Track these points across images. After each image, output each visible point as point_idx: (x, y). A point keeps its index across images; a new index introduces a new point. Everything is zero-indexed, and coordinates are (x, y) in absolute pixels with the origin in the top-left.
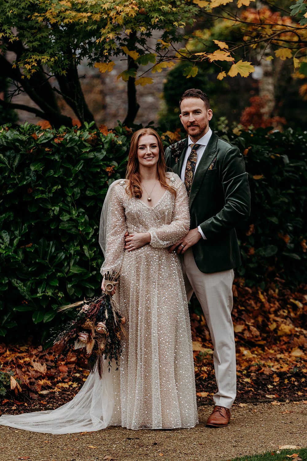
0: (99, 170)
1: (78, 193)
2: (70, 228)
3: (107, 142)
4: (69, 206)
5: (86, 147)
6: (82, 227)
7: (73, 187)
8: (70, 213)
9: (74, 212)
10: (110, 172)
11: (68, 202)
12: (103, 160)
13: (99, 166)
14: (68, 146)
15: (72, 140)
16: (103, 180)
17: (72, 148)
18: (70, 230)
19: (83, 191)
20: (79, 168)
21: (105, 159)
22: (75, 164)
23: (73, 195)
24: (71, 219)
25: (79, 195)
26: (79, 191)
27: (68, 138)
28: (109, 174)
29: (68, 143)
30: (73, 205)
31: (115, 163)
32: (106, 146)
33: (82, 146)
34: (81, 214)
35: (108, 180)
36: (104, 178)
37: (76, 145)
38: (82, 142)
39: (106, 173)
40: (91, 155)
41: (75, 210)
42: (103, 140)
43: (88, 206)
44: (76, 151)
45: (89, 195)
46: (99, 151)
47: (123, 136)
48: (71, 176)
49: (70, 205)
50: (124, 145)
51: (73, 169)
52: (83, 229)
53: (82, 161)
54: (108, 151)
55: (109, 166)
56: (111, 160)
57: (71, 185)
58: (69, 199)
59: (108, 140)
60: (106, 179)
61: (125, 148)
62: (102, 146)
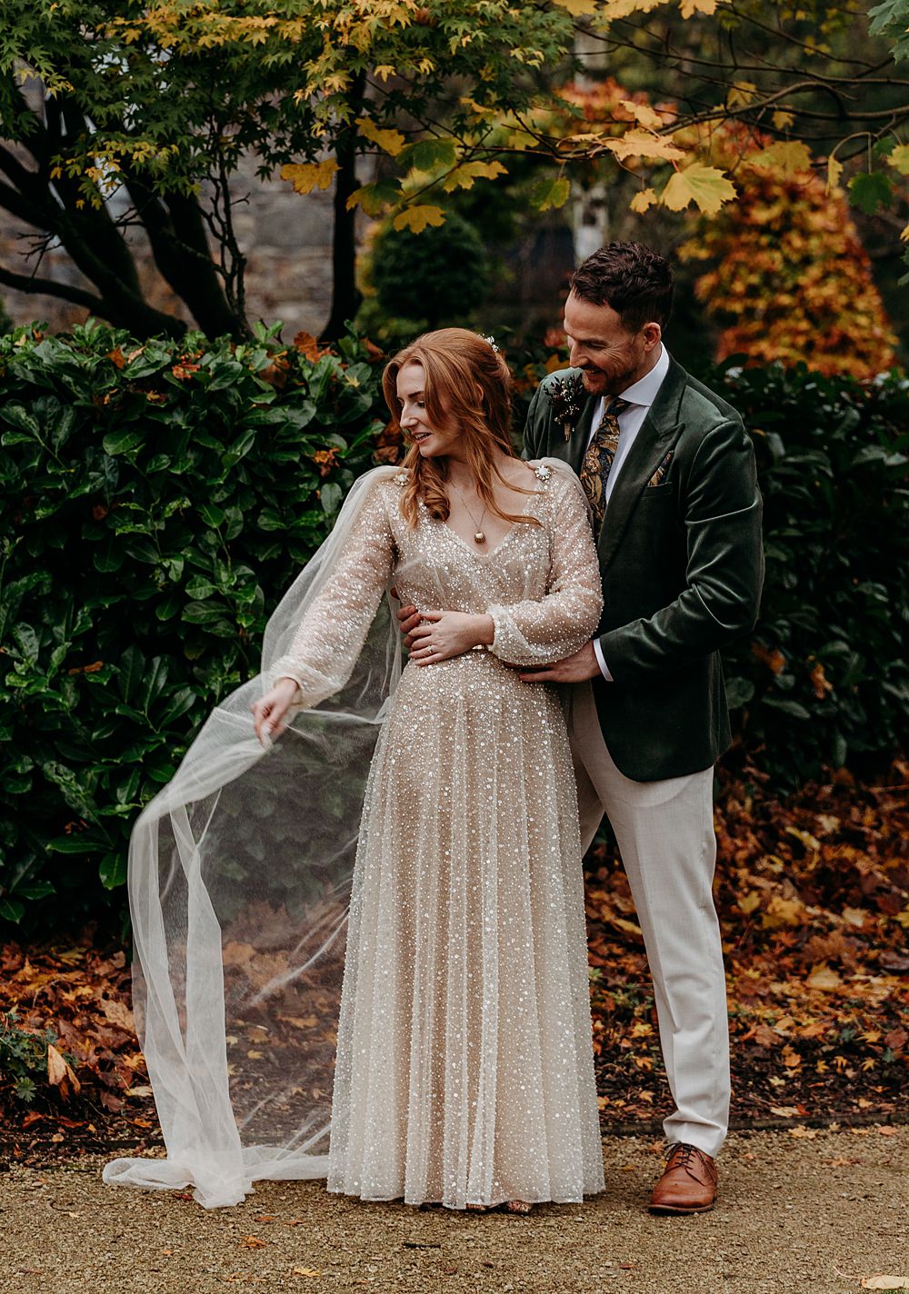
0: (296, 459)
1: (237, 523)
2: (214, 619)
3: (317, 380)
4: (210, 558)
5: (261, 392)
6: (248, 619)
7: (222, 506)
8: (214, 580)
9: (224, 576)
10: (326, 465)
11: (208, 546)
12: (306, 430)
13: (296, 447)
14: (213, 387)
15: (222, 371)
16: (304, 486)
17: (223, 393)
18: (212, 625)
19: (252, 515)
20: (242, 450)
21: (314, 427)
22: (231, 439)
23: (224, 527)
24: (216, 596)
25: (239, 528)
26: (240, 517)
27: (212, 366)
28: (324, 471)
29: (210, 381)
30: (221, 555)
31: (338, 441)
32: (316, 391)
33: (249, 388)
34: (243, 583)
35: (320, 487)
36: (309, 480)
37: (234, 385)
38: (248, 379)
39: (315, 468)
40: (277, 416)
41: (226, 570)
42: (307, 373)
43: (261, 559)
44: (232, 401)
45: (266, 529)
46: (297, 403)
47: (361, 365)
48: (219, 475)
49: (214, 555)
50: (363, 390)
51: (224, 453)
52: (250, 623)
53: (251, 432)
54: (323, 405)
55: (321, 447)
56: (327, 431)
57: (217, 498)
58: (211, 539)
59: (320, 374)
60: (315, 485)
61: (367, 400)
62: (304, 392)
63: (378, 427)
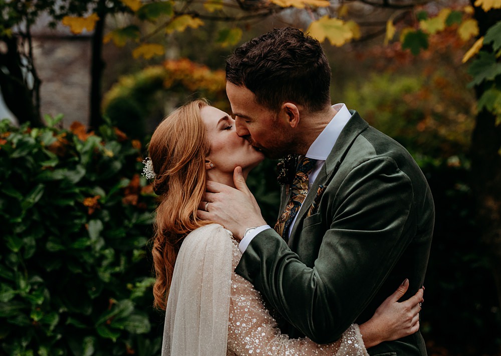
0: (72, 203)
1: (31, 247)
2: (15, 313)
3: (86, 153)
4: (13, 271)
5: (48, 158)
6: (38, 314)
7: (21, 236)
8: (15, 286)
9: (23, 284)
10: (92, 207)
11: (12, 263)
12: (79, 184)
13: (72, 196)
14: (15, 155)
15: (22, 144)
16: (77, 221)
17: (22, 159)
18: (14, 317)
19: (40, 243)
20: (35, 198)
21: (84, 182)
22: (27, 190)
23: (23, 250)
24: (17, 298)
25: (32, 251)
26: (34, 243)
27: (15, 141)
28: (90, 211)
29: (13, 151)
30: (21, 268)
31: (99, 192)
32: (85, 159)
33: (41, 156)
34: (36, 287)
35: (88, 221)
36: (80, 218)
37: (30, 154)
38: (40, 150)
39: (84, 209)
40: (59, 175)
41: (24, 279)
42: (79, 147)
43: (48, 270)
44: (29, 165)
45: (52, 250)
46: (72, 166)
47: (114, 143)
48: (18, 215)
49: (15, 269)
50: (115, 158)
51: (23, 200)
52: (40, 317)
53: (41, 186)
54: (89, 168)
55: (88, 195)
56: (92, 185)
57: (18, 230)
58: (14, 259)
59: (87, 147)
60: (84, 221)
61: (118, 165)
62: (77, 159)
63: (125, 182)
